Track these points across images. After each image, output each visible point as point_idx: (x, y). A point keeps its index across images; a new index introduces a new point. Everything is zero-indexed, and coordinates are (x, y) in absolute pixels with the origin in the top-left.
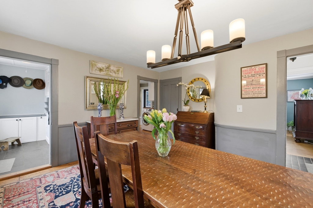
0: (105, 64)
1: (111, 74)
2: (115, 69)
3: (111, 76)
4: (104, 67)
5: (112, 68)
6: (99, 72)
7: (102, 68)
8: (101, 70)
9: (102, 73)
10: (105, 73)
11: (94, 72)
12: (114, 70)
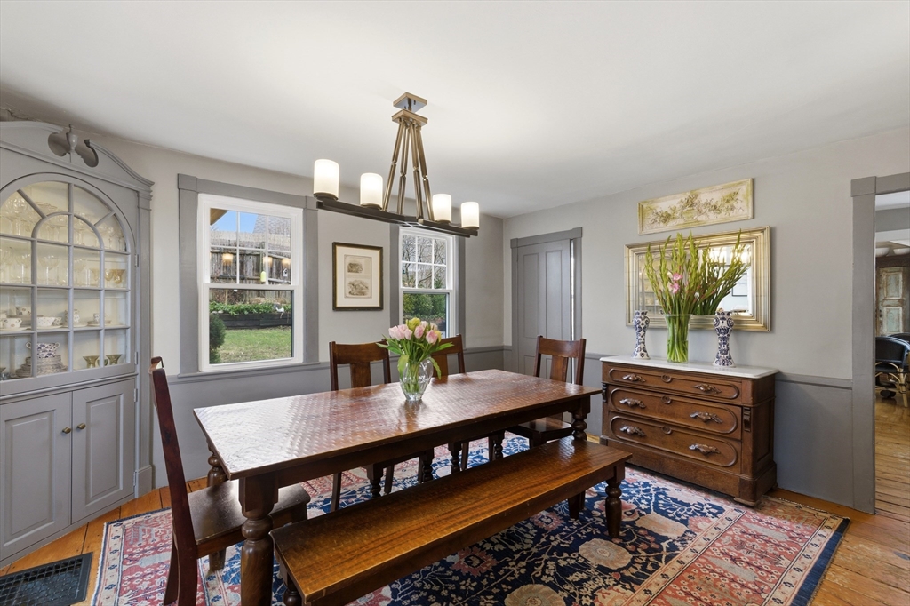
0: (678, 196)
1: (702, 218)
2: (716, 197)
3: (699, 225)
4: (678, 206)
5: (704, 197)
6: (662, 224)
7: (670, 212)
8: (666, 218)
9: (671, 224)
10: (680, 221)
11: (647, 230)
12: (712, 204)
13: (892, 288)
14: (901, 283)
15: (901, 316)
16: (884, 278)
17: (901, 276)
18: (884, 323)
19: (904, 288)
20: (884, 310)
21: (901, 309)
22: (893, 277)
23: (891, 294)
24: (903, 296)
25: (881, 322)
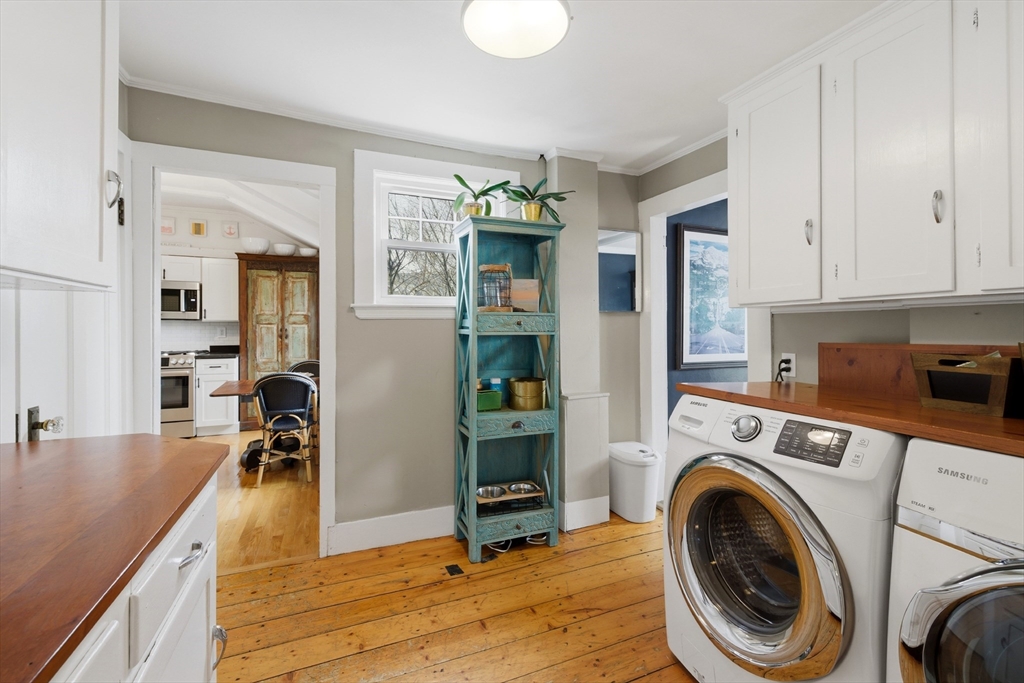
13: (298, 299)
14: (306, 293)
15: (306, 336)
16: (290, 285)
17: (306, 284)
18: (290, 347)
19: (309, 300)
20: (290, 328)
21: (306, 326)
22: (299, 285)
23: (296, 308)
24: (308, 311)
25: (287, 346)
